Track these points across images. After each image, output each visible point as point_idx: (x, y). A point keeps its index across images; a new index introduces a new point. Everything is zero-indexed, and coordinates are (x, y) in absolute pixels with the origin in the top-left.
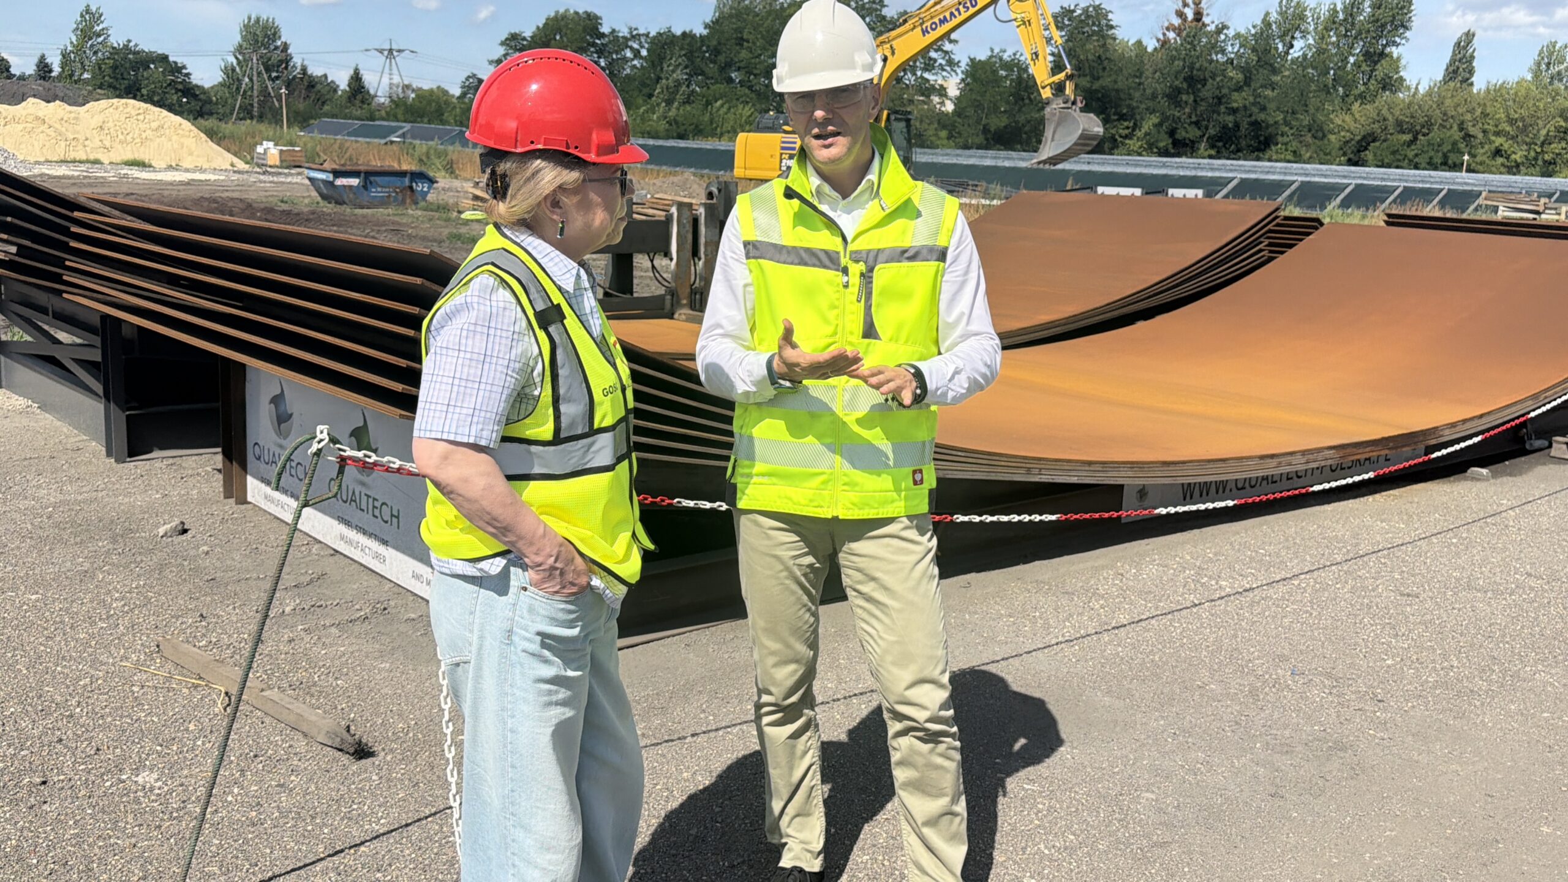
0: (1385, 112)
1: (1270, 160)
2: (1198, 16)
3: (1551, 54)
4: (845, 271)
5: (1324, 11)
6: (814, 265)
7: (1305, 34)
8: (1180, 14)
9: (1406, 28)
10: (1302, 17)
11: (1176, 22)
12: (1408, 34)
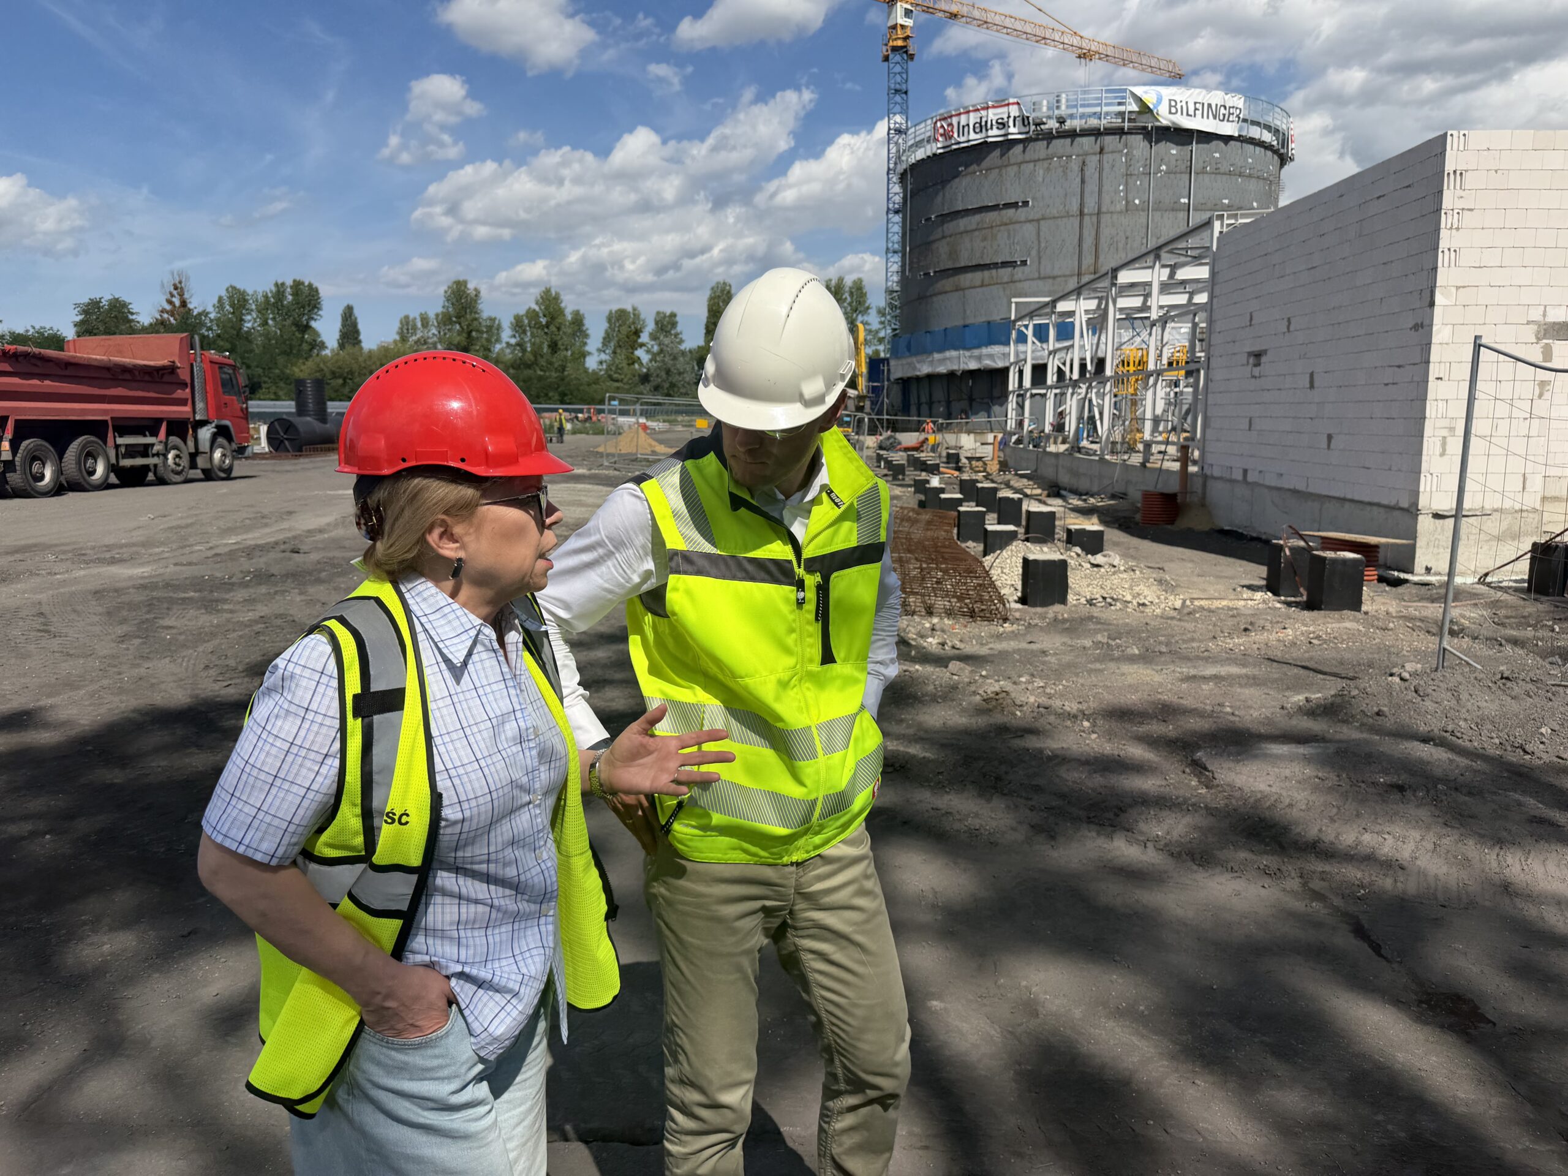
0: (322, 365)
1: (260, 399)
2: (184, 304)
3: (407, 324)
4: (800, 585)
5: (261, 299)
6: (763, 581)
7: (249, 312)
8: (170, 302)
9: (319, 309)
10: (246, 301)
11: (168, 307)
12: (320, 312)
